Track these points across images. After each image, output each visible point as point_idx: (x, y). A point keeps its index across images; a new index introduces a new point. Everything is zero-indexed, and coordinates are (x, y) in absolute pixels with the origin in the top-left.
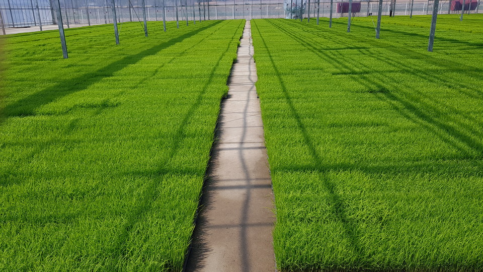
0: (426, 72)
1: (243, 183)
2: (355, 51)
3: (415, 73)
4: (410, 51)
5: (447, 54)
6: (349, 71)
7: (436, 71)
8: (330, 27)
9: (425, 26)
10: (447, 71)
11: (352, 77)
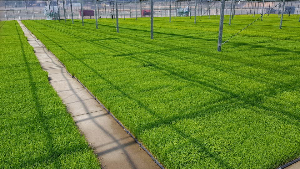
0: (161, 51)
1: (115, 145)
2: (113, 40)
3: (156, 52)
4: (142, 39)
5: (161, 40)
6: (122, 54)
7: (166, 50)
8: (83, 25)
9: (136, 24)
10: (171, 50)
11: (126, 58)
